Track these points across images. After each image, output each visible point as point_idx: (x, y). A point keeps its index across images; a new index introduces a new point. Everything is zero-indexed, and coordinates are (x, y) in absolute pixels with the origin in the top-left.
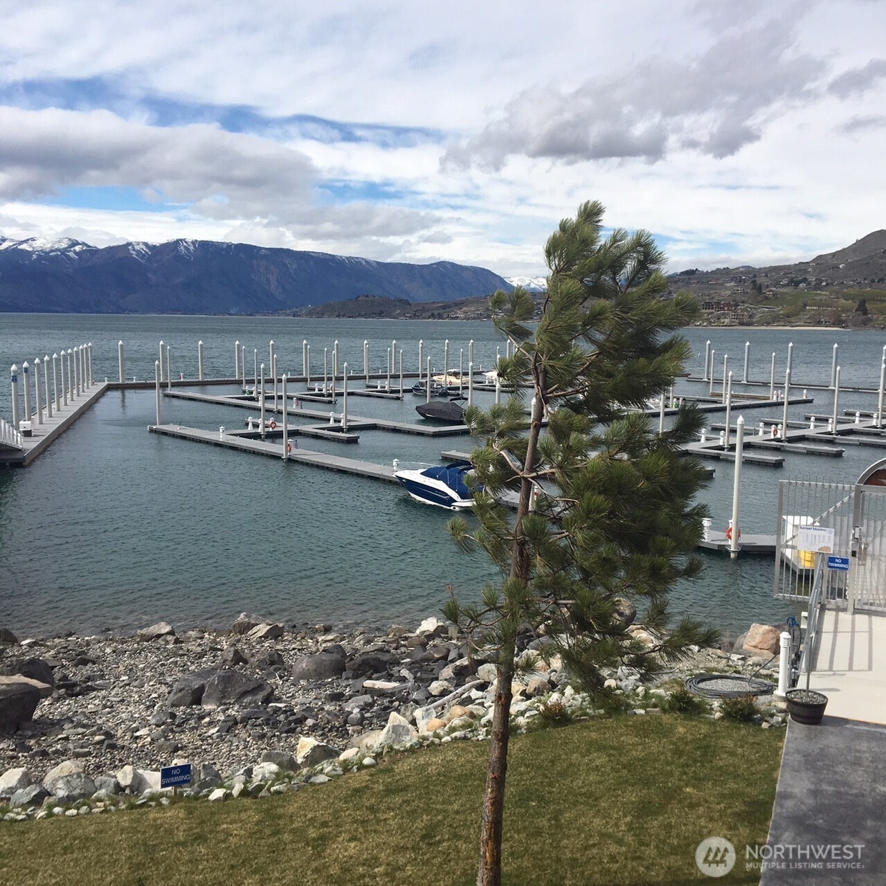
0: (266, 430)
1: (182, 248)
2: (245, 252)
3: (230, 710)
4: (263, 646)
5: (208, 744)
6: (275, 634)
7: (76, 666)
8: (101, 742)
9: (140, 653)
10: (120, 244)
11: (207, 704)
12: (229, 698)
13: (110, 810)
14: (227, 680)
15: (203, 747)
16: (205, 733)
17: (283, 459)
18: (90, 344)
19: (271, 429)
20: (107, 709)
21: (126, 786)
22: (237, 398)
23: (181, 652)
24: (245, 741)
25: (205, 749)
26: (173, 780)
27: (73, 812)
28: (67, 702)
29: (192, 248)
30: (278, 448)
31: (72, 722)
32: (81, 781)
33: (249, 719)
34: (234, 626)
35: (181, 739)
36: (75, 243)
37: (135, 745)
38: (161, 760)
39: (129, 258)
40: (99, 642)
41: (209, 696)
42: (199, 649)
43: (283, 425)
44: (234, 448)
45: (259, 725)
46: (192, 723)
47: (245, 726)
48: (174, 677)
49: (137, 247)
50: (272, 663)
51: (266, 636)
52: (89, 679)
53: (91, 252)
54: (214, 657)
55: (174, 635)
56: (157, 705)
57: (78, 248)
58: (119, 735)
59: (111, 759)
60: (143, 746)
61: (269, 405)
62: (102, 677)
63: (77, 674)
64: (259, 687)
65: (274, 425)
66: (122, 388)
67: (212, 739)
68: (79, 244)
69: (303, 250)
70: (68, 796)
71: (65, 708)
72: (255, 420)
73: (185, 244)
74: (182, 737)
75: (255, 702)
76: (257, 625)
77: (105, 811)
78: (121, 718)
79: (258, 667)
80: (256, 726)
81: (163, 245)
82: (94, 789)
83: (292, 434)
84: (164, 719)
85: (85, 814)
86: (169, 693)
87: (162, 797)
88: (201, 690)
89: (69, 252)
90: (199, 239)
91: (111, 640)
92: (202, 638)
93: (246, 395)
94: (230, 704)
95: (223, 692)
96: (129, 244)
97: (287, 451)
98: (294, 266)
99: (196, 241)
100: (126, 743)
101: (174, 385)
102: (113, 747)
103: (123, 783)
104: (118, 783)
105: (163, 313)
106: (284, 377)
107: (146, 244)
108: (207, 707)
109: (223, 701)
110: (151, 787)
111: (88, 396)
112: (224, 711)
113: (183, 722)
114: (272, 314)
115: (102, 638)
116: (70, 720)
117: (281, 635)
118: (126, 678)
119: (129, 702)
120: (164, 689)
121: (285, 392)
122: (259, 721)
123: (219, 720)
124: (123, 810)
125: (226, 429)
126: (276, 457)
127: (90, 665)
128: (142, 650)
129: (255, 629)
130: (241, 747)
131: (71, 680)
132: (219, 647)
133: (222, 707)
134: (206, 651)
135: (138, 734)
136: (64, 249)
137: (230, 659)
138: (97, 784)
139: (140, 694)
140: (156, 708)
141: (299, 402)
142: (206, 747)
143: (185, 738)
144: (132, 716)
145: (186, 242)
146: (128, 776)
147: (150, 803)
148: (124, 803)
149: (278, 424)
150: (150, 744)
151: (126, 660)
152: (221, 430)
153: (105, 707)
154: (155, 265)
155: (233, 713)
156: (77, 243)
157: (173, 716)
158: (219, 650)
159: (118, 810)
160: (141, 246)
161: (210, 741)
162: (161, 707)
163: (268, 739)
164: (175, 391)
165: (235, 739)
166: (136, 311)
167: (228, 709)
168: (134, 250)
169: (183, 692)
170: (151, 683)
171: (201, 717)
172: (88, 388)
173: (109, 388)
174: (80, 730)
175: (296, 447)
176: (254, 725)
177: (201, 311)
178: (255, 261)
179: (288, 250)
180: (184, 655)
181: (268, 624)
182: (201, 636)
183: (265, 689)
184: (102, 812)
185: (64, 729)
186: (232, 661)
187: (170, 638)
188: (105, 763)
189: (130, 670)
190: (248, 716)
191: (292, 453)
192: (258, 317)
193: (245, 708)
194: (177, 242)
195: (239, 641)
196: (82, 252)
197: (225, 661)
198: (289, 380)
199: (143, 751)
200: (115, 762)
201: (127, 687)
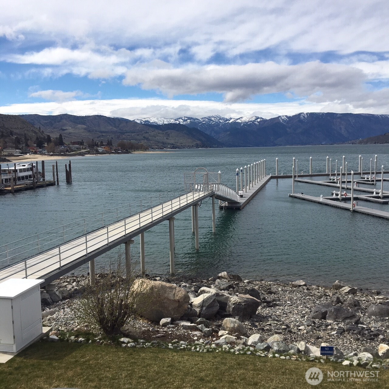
0: (342, 197)
1: (302, 117)
2: (331, 116)
3: (340, 325)
4: (348, 297)
5: (333, 338)
6: (353, 292)
7: (268, 294)
8: (285, 329)
9: (293, 292)
10: (276, 117)
11: (329, 320)
12: (339, 319)
13: (299, 360)
14: (338, 310)
15: (331, 339)
16: (330, 333)
17: (351, 211)
18: (265, 160)
19: (344, 197)
20: (285, 315)
21: (302, 351)
22: (327, 182)
23: (311, 294)
24: (350, 340)
25: (331, 340)
26: (325, 352)
27: (283, 357)
28: (268, 309)
29: (306, 116)
30: (349, 205)
31: (271, 318)
32: (283, 345)
33: (350, 330)
34: (333, 286)
35: (320, 334)
36: (258, 118)
37: (300, 333)
38: (312, 342)
39: (279, 123)
40: (274, 285)
41: (329, 316)
42: (319, 294)
43: (351, 195)
44: (327, 205)
45: (356, 334)
46: (324, 327)
47: (349, 333)
48: (310, 305)
49: (283, 118)
50: (355, 306)
51: (349, 292)
52: (274, 300)
53: (264, 121)
54: (326, 299)
55: (306, 286)
56: (306, 317)
57: (259, 120)
58: (292, 327)
59: (290, 337)
60: (303, 334)
61: (344, 186)
62: (279, 300)
63: (269, 298)
64: (353, 316)
65: (346, 194)
66: (277, 178)
67: (334, 336)
68: (260, 118)
69: (358, 113)
70: (278, 350)
71: (267, 311)
72: (337, 192)
73: (303, 115)
74: (320, 333)
75: (351, 323)
76: (344, 287)
77: (297, 360)
78: (291, 319)
79: (349, 306)
80: (354, 334)
81: (293, 116)
82: (289, 349)
83: (356, 199)
84: (310, 323)
85: (289, 359)
86: (310, 312)
87: (321, 359)
88: (326, 313)
89: (255, 122)
90: (310, 112)
91: (279, 285)
92: (318, 289)
93: (331, 181)
94: (340, 322)
95: (336, 315)
96: (279, 117)
97: (353, 207)
98: (353, 121)
99: (308, 113)
100: (296, 331)
101: (299, 176)
102: (290, 332)
103: (301, 349)
104: (299, 349)
105: (292, 145)
106: (352, 172)
107: (286, 116)
108: (329, 321)
109: (337, 320)
110: (313, 353)
111: (263, 181)
112: (337, 324)
113: (319, 326)
114: (342, 144)
115: (276, 283)
116: (270, 317)
117: (356, 293)
118: (290, 302)
119: (293, 313)
120: (307, 310)
121: (353, 179)
122: (355, 332)
123: (336, 328)
124: (304, 361)
125: (323, 196)
126: (347, 210)
127: (273, 294)
128: (294, 291)
129: (343, 288)
130: (348, 343)
131: (266, 300)
132: (327, 294)
133: (336, 322)
134: (322, 296)
135: (300, 328)
136: (253, 121)
137: (335, 301)
138: (290, 347)
139: (298, 310)
140: (305, 318)
141: (358, 184)
142: (332, 339)
143: (322, 334)
144: (296, 320)
145: (304, 114)
146: (303, 346)
147: (316, 361)
148: (304, 358)
149: (348, 194)
150: (306, 333)
151: (288, 295)
152: (321, 197)
153: (284, 314)
154: (290, 125)
155: (342, 326)
156: (259, 118)
157: (314, 323)
158: (328, 296)
159: (302, 361)
160: (285, 117)
161: (333, 337)
162: (308, 317)
163: (361, 341)
164: (300, 179)
165: (345, 339)
166: (281, 145)
167: (339, 324)
168: (281, 119)
169: (318, 313)
170: (301, 306)
171: (327, 326)
172: (263, 178)
173: (272, 178)
174: (276, 322)
175: (357, 205)
176: (353, 334)
177: (309, 144)
178: (335, 120)
179: (351, 114)
180: (313, 296)
181: (349, 287)
182: (318, 288)
183: (356, 317)
184: (295, 360)
185: (269, 321)
186: (336, 302)
187: (304, 287)
188: (288, 338)
189: (291, 299)
190: (350, 329)
191: (355, 208)
192: (335, 145)
193: (347, 324)
194: (300, 114)
195: (336, 293)
196: (261, 121)
197: (332, 301)
198: (355, 174)
199: (304, 336)
200: (292, 339)
201: (291, 307)
